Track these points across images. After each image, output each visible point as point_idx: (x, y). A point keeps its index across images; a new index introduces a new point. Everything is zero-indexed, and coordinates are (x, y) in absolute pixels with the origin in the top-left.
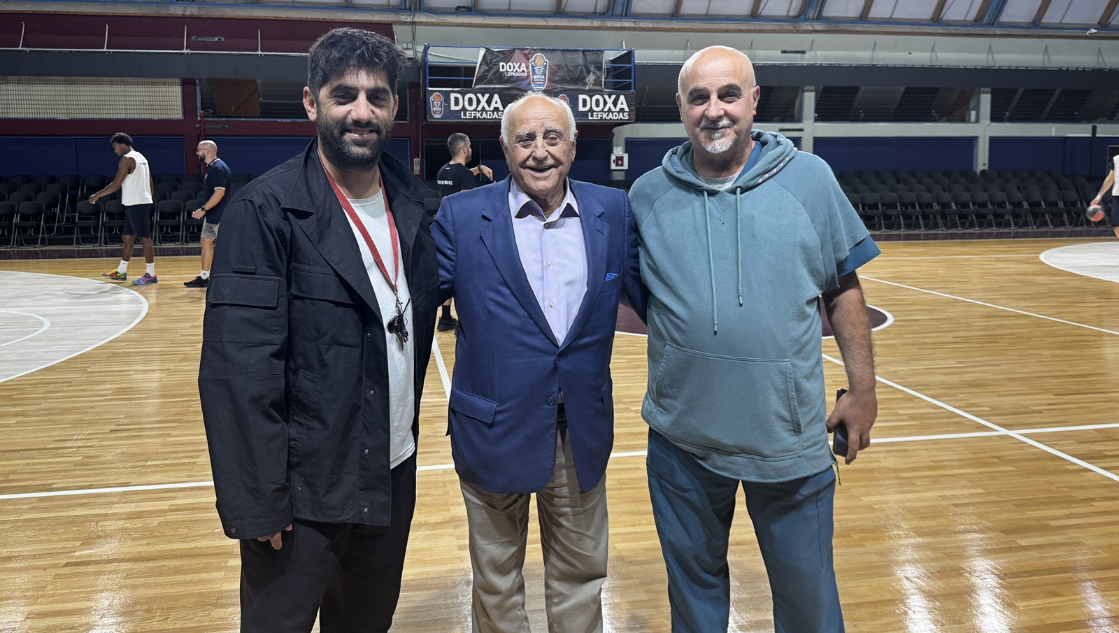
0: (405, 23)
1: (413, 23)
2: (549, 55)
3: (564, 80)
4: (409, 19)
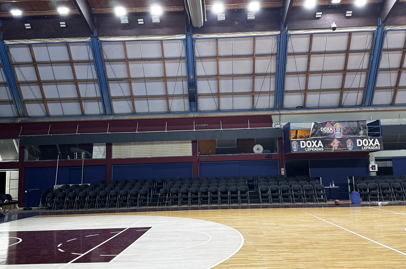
2: (343, 124)
3: (349, 134)
4: (278, 113)
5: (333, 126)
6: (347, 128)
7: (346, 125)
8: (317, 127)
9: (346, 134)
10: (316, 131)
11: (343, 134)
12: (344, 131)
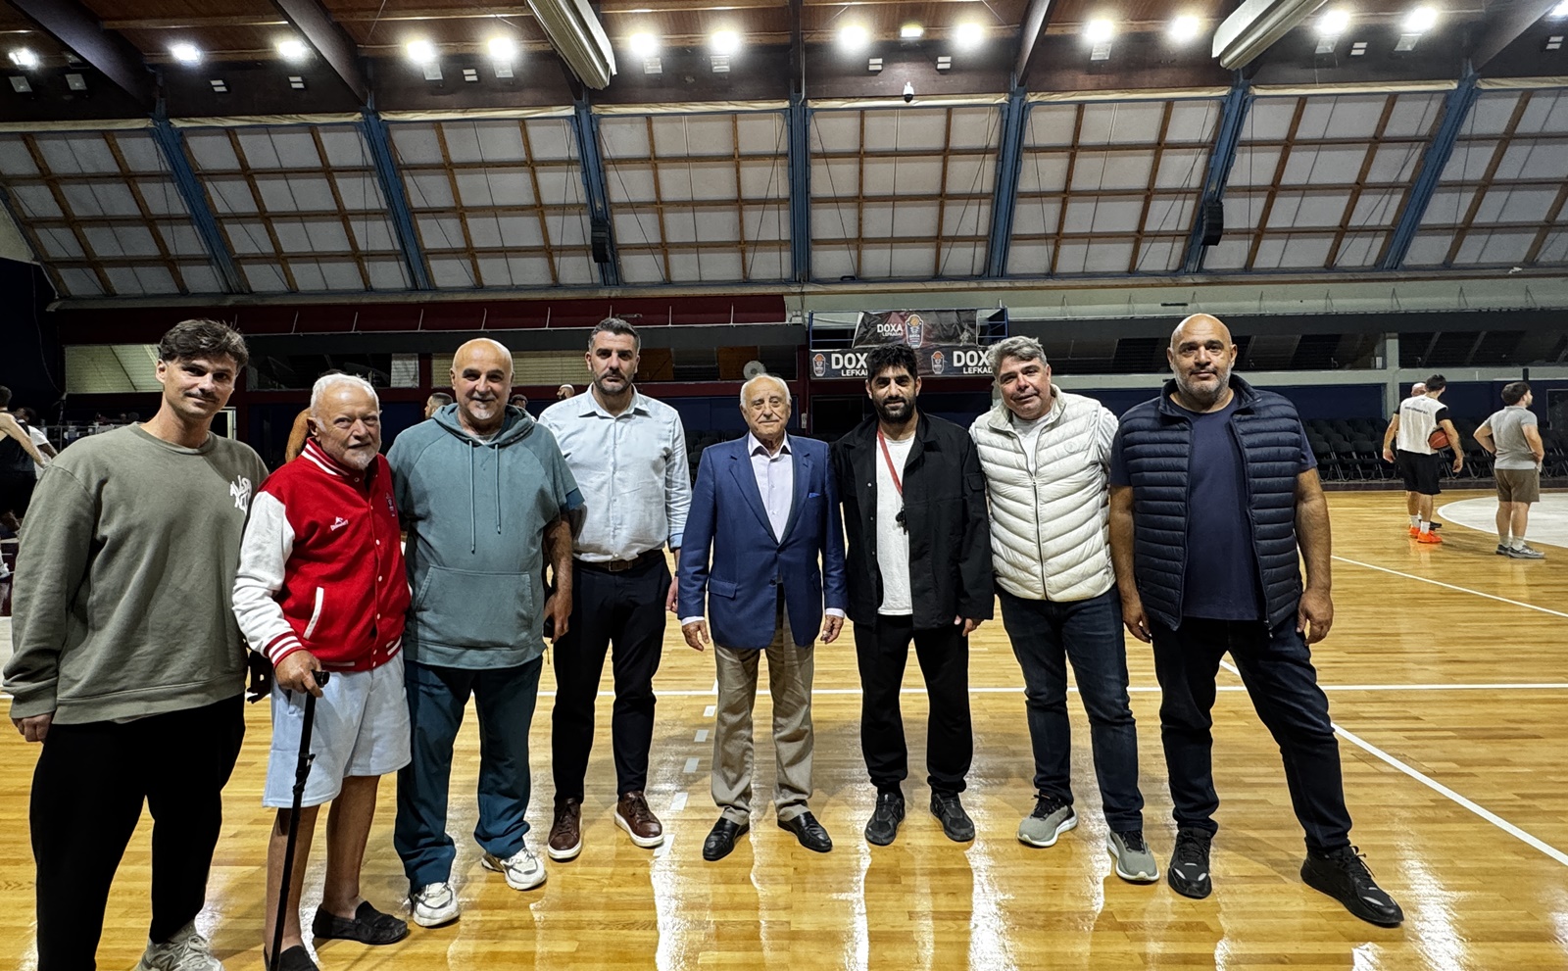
0: (794, 294)
1: (802, 293)
2: (925, 316)
3: (938, 339)
4: (799, 290)
5: (904, 320)
6: (933, 326)
7: (933, 318)
8: (869, 322)
9: (932, 340)
10: (867, 332)
11: (926, 339)
12: (928, 332)
